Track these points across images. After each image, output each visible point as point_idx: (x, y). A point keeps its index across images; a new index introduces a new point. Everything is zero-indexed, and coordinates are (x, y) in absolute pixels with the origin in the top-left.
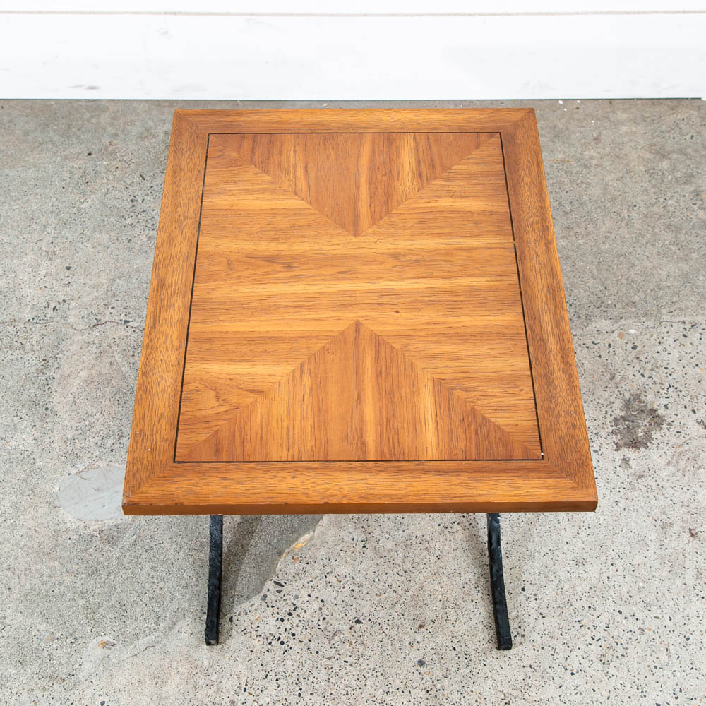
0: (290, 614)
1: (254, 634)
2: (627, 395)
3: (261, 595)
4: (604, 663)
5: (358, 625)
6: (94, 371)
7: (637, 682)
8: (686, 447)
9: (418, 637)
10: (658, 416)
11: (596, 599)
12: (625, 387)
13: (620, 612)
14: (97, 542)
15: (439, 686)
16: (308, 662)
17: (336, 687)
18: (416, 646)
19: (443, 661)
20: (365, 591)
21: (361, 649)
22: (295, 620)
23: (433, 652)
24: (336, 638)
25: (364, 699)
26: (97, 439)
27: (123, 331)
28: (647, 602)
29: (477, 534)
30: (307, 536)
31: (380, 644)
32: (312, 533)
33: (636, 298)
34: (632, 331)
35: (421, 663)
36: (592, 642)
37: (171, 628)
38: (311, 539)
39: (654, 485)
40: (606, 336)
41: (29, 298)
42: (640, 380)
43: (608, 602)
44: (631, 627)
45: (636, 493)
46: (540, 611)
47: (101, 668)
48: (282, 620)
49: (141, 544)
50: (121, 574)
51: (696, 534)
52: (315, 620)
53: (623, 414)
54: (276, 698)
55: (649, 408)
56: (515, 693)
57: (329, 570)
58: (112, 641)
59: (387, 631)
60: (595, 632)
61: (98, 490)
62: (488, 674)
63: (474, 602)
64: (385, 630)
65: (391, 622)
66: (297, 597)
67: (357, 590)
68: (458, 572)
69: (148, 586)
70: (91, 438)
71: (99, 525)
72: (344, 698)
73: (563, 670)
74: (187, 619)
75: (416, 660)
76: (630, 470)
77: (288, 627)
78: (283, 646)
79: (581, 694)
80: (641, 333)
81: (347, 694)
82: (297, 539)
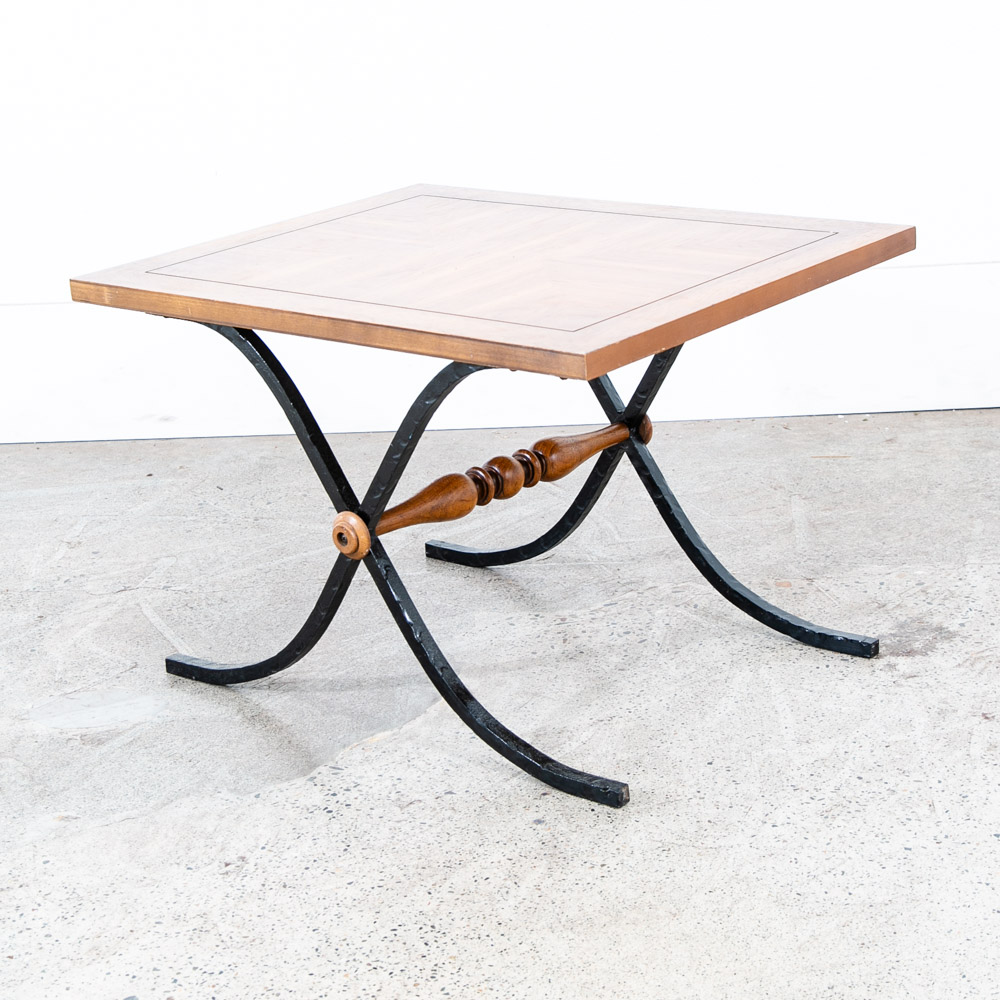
0: (348, 790)
1: (289, 806)
2: (902, 619)
3: (308, 777)
4: (827, 817)
5: (449, 796)
6: (108, 623)
7: (877, 831)
8: (987, 653)
9: (537, 802)
10: (948, 632)
11: (823, 768)
12: (899, 612)
13: (860, 778)
14: (76, 743)
15: (562, 839)
16: (365, 825)
17: (403, 842)
18: (534, 808)
19: (572, 820)
20: (465, 770)
21: (449, 813)
22: (354, 793)
23: (559, 813)
24: (412, 806)
25: (444, 852)
26: (98, 670)
27: (161, 593)
28: (906, 769)
29: (647, 724)
30: (388, 733)
31: (478, 810)
32: (396, 730)
33: (930, 549)
34: (919, 572)
35: (538, 822)
36: (811, 801)
37: (165, 805)
38: (394, 734)
39: (932, 682)
40: (878, 577)
41: (33, 575)
42: (925, 608)
43: (842, 771)
44: (875, 789)
45: (902, 689)
46: (732, 779)
47: (53, 835)
48: (334, 795)
49: (139, 743)
50: (104, 765)
51: (993, 717)
52: (385, 793)
53: (893, 632)
54: (308, 854)
55: (934, 626)
56: (680, 842)
57: (416, 756)
58: (74, 815)
59: (491, 800)
60: (815, 793)
61: (89, 706)
62: (641, 827)
63: (631, 775)
64: (489, 798)
65: (498, 793)
66: (361, 777)
67: (452, 769)
68: (612, 752)
69: (139, 774)
70: (90, 670)
71: (84, 732)
72: (413, 851)
73: (760, 823)
74: (191, 796)
75: (531, 820)
76: (895, 673)
77: (341, 800)
78: (330, 814)
79: (784, 841)
80: (932, 574)
81: (419, 848)
82: (372, 735)
